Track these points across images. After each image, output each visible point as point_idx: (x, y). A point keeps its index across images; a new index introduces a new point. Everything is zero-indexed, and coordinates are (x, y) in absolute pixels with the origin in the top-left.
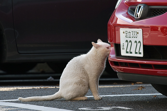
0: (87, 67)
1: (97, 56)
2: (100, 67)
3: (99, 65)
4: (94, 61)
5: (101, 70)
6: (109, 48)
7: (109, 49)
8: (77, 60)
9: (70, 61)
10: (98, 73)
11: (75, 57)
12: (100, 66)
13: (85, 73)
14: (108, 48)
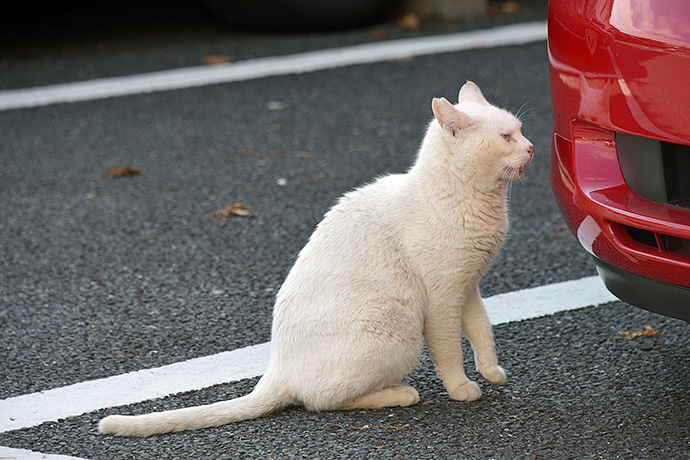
0: (413, 238)
1: (454, 178)
2: (481, 234)
3: (471, 226)
4: (443, 202)
5: (484, 247)
6: (514, 136)
7: (515, 141)
8: (362, 208)
9: (327, 214)
10: (470, 269)
11: (348, 195)
12: (478, 227)
13: (406, 272)
14: (507, 137)
